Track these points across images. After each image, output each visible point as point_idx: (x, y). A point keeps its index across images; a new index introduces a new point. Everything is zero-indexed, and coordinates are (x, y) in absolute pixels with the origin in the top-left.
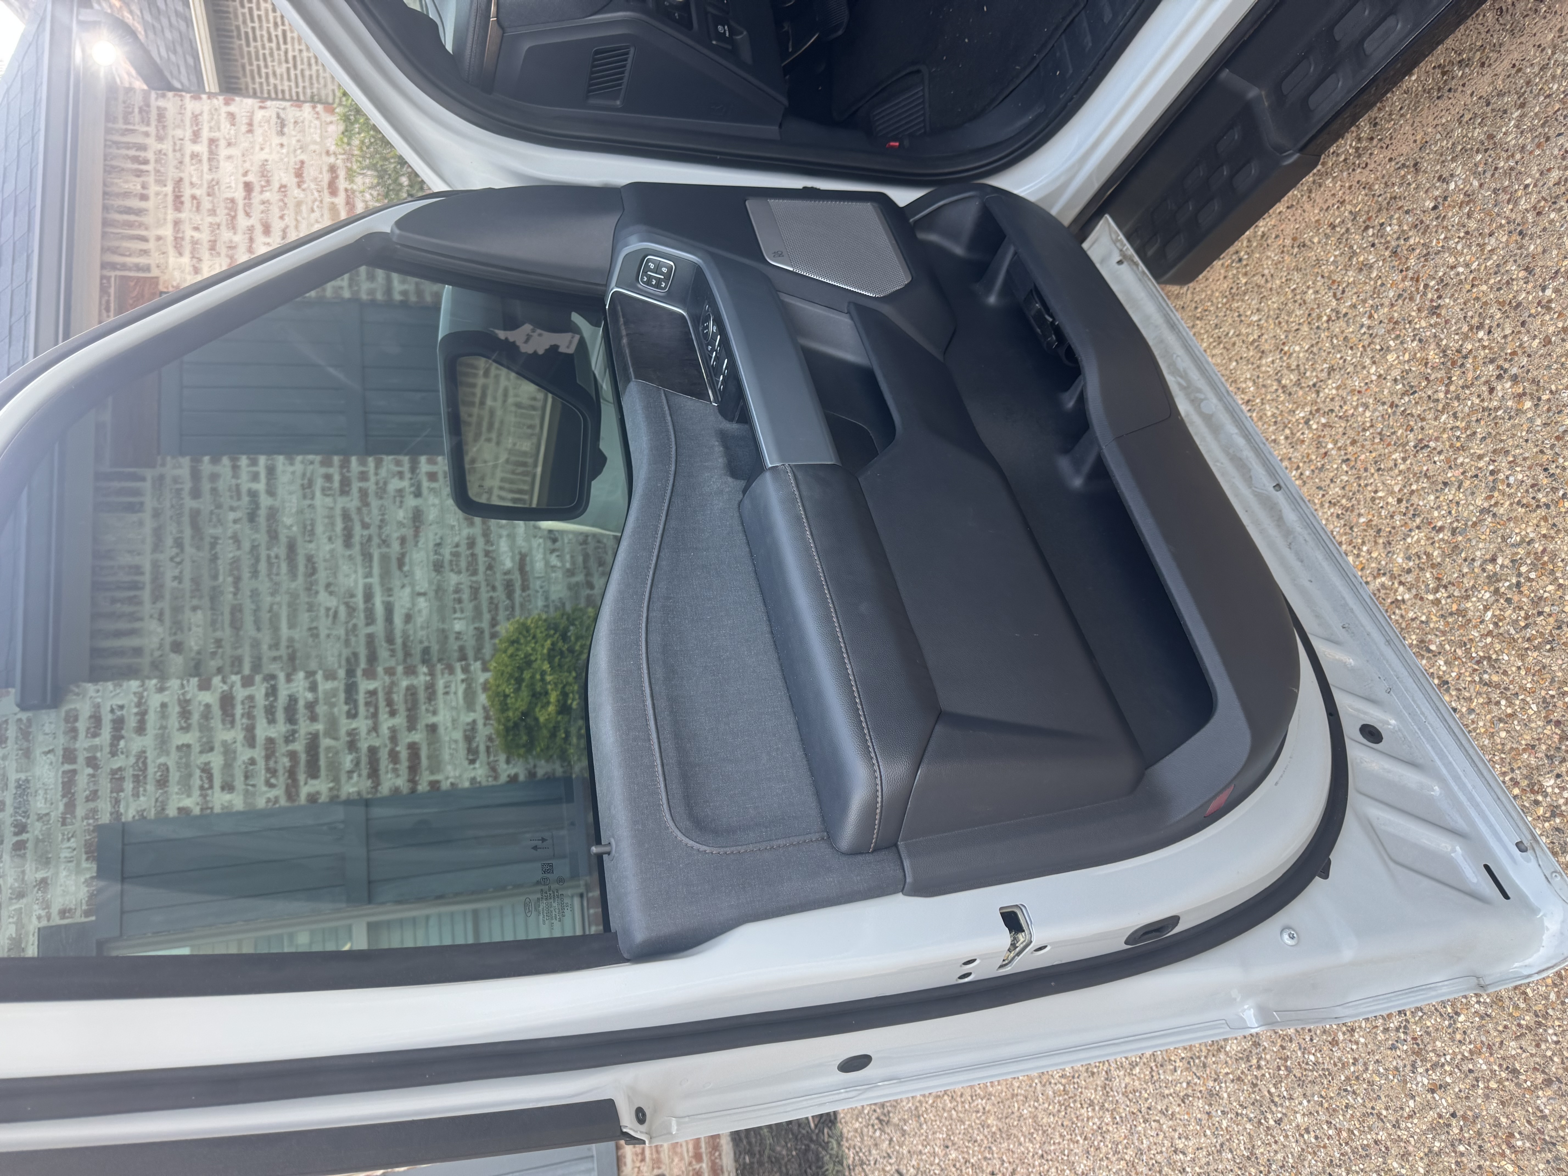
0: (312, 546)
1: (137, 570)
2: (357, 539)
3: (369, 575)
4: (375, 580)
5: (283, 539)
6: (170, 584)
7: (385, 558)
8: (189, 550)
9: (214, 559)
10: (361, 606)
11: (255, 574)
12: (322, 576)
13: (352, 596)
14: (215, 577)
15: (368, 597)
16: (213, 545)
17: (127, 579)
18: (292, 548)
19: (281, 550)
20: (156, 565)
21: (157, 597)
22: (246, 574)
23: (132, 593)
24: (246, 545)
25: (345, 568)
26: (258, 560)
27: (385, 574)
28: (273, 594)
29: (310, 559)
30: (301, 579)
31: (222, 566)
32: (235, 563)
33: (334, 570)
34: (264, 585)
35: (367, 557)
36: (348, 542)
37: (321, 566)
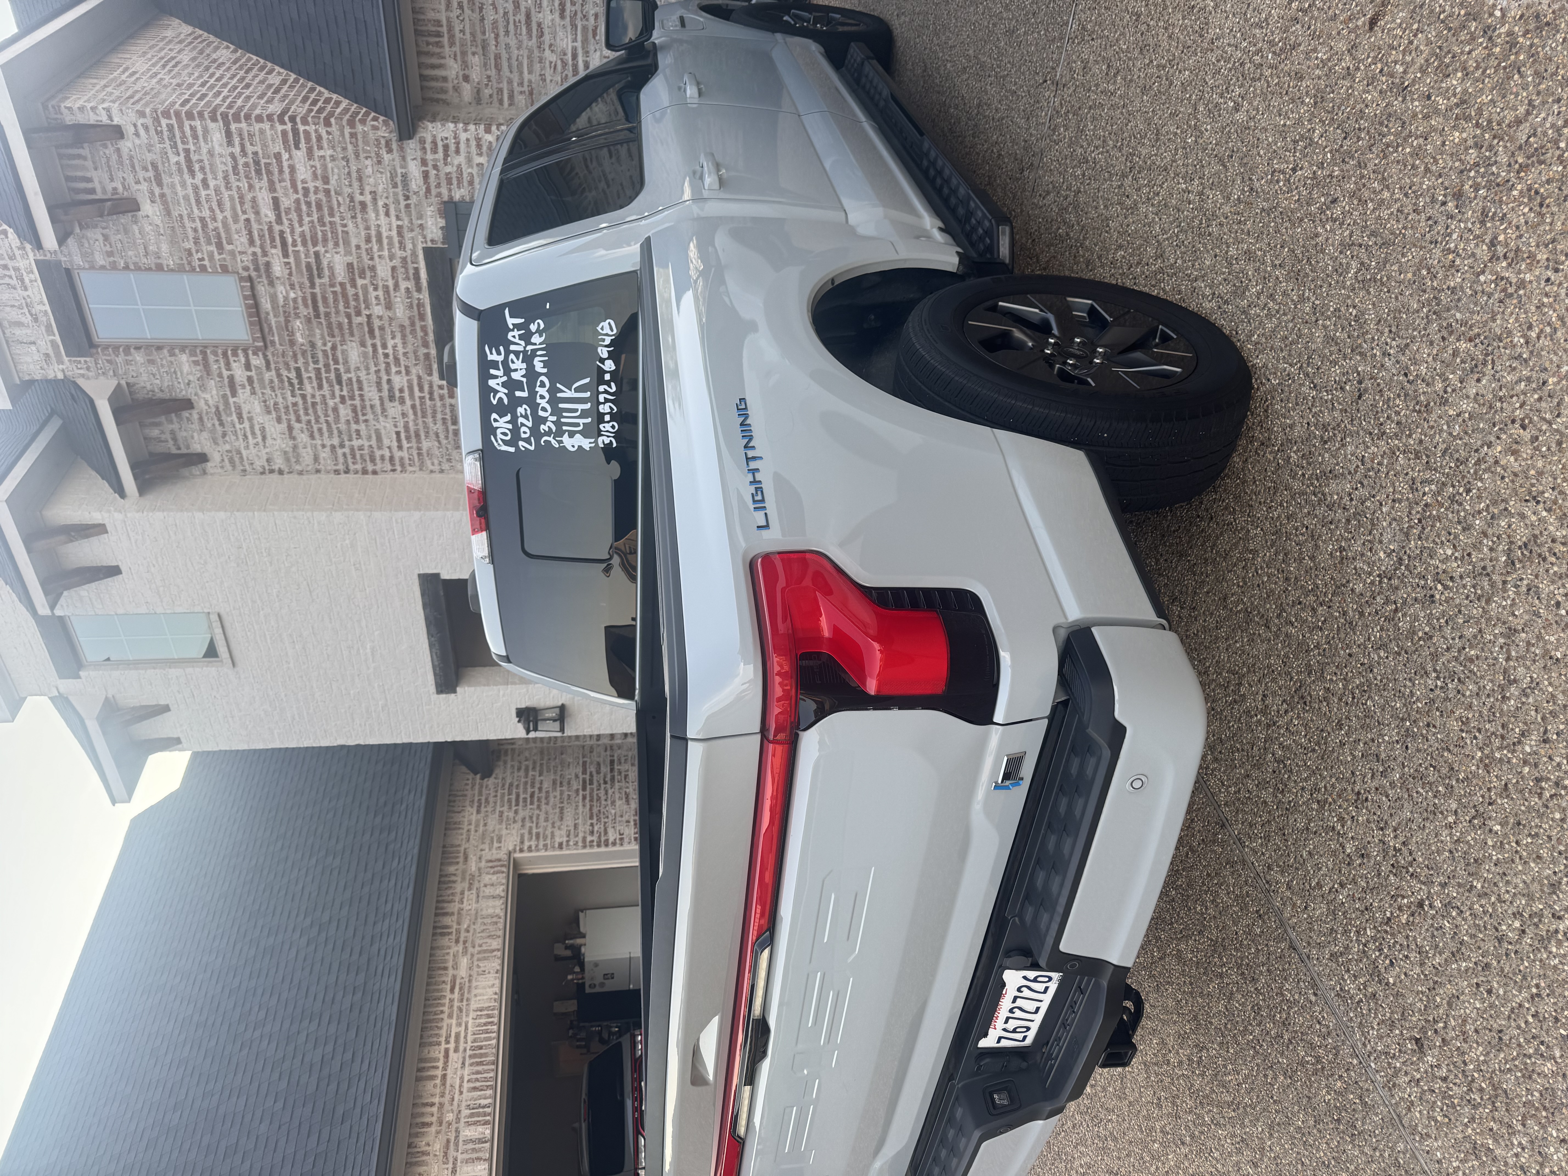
0: (541, 15)
1: (438, 23)
2: (567, 13)
3: (575, 40)
4: (578, 44)
5: (523, 10)
6: (458, 35)
7: (585, 28)
8: (467, 11)
9: (482, 19)
10: (570, 62)
11: (507, 33)
12: (547, 38)
13: (565, 54)
14: (484, 33)
15: (575, 56)
16: (481, 9)
17: (434, 29)
18: (528, 16)
19: (522, 18)
20: (448, 19)
21: (452, 44)
22: (502, 33)
23: (437, 39)
24: (501, 11)
25: (561, 34)
26: (508, 23)
27: (585, 41)
28: (518, 49)
29: (539, 25)
30: (534, 39)
31: (488, 24)
32: (495, 22)
33: (554, 35)
34: (513, 42)
35: (574, 26)
36: (562, 17)
37: (546, 31)
